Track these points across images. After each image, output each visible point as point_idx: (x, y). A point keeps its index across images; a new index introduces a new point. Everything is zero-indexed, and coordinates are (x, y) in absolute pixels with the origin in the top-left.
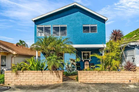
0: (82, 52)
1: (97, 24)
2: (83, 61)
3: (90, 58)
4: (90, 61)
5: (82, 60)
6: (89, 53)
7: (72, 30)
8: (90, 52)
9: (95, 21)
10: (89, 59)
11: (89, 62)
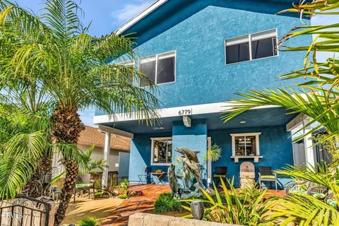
0: (233, 136)
1: (276, 26)
2: (236, 161)
3: (258, 153)
4: (256, 160)
5: (233, 159)
6: (255, 137)
7: (191, 62)
8: (257, 135)
9: (268, 20)
10: (255, 155)
11: (254, 164)
